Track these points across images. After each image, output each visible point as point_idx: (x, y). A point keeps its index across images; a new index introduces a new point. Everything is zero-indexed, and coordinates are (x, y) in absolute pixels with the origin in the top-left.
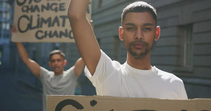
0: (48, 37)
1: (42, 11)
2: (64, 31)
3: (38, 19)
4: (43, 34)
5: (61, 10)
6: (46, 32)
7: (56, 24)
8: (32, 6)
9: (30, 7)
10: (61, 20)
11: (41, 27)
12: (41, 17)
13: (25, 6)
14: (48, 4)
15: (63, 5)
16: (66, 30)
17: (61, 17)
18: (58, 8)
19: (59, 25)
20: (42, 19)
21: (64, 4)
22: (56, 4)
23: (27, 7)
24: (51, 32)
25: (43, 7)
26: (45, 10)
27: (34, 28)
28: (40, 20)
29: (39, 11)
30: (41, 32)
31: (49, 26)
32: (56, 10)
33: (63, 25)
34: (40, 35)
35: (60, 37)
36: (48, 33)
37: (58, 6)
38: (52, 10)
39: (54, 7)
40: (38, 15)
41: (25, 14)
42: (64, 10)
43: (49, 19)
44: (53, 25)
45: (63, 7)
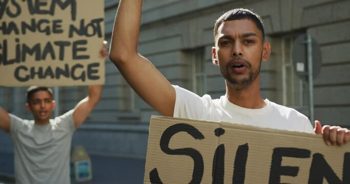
0: (36, 76)
1: (24, 32)
2: (63, 68)
3: (18, 47)
4: (28, 73)
5: (55, 31)
6: (33, 69)
7: (49, 56)
8: (4, 24)
10: (57, 49)
11: (24, 60)
12: (21, 43)
14: (33, 21)
15: (58, 24)
16: (67, 66)
17: (56, 43)
18: (51, 29)
19: (53, 57)
20: (24, 46)
21: (60, 21)
22: (47, 22)
24: (41, 69)
25: (24, 25)
26: (28, 31)
27: (12, 62)
28: (21, 48)
29: (17, 32)
30: (25, 68)
31: (38, 58)
32: (47, 31)
33: (61, 58)
34: (23, 74)
35: (58, 77)
36: (37, 70)
37: (51, 25)
38: (40, 31)
39: (43, 26)
40: (17, 40)
42: (61, 31)
43: (37, 47)
44: (44, 58)
45: (60, 26)
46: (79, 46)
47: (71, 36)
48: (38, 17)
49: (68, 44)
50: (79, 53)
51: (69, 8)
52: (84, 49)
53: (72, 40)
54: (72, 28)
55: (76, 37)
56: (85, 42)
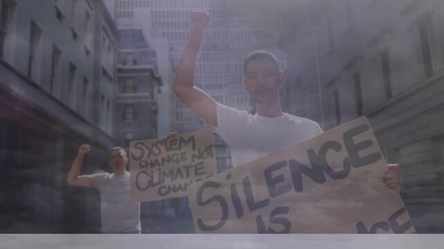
0: (172, 191)
1: (163, 164)
3: (160, 174)
4: (167, 190)
5: (183, 160)
6: (169, 187)
7: (179, 176)
8: (151, 161)
9: (149, 162)
10: (184, 171)
11: (163, 182)
12: (162, 171)
13: (143, 161)
14: (168, 156)
17: (184, 167)
18: (180, 159)
19: (182, 177)
20: (164, 172)
21: (185, 153)
22: (177, 154)
23: (146, 162)
25: (163, 159)
26: (165, 163)
27: (156, 184)
28: (162, 174)
29: (159, 165)
30: (164, 187)
31: (172, 179)
32: (177, 161)
33: (188, 176)
34: (163, 191)
36: (172, 187)
37: (180, 156)
38: (173, 161)
39: (175, 158)
40: (159, 170)
41: (144, 169)
42: (186, 159)
43: (172, 171)
44: (176, 178)
45: (185, 156)
46: (198, 167)
47: (193, 161)
48: (171, 153)
49: (191, 166)
50: (199, 171)
51: (191, 143)
52: (202, 168)
53: (194, 164)
54: (194, 156)
55: (197, 161)
56: (202, 163)
